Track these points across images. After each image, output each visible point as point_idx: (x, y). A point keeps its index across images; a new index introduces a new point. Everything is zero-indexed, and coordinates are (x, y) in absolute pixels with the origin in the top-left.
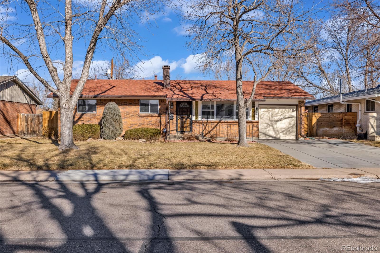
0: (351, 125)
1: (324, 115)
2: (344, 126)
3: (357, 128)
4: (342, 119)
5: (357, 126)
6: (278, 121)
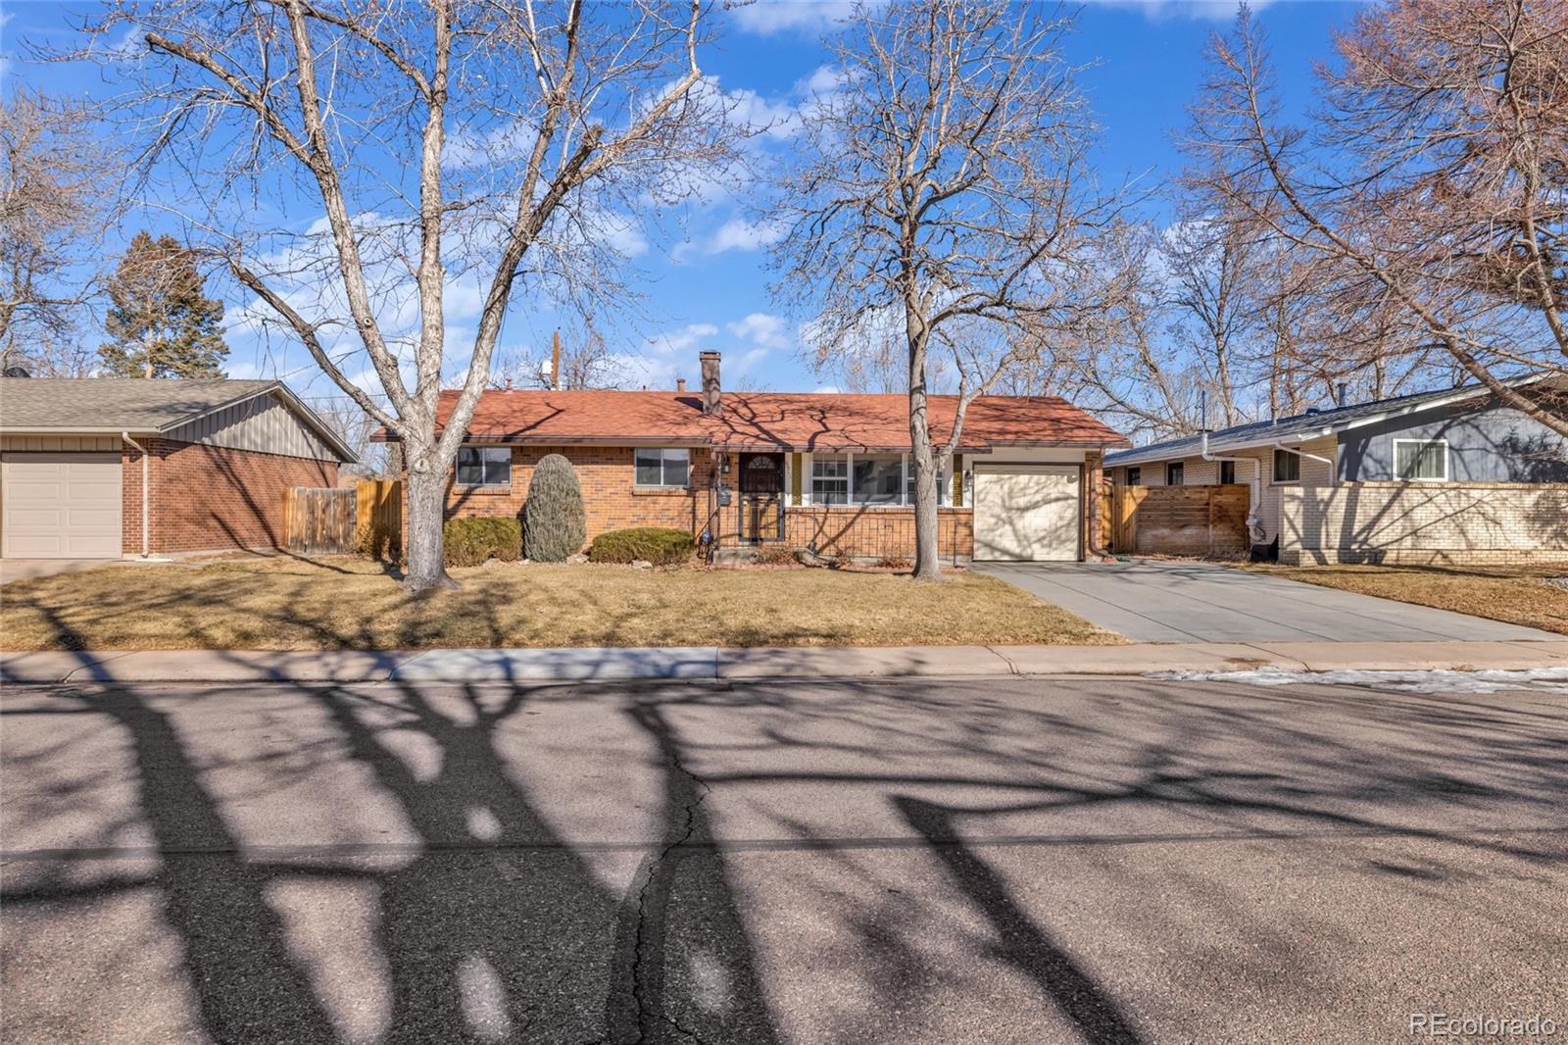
0: (1232, 521)
1: (1156, 493)
2: (1212, 523)
3: (1248, 529)
4: (1208, 504)
5: (1251, 522)
6: (1026, 509)
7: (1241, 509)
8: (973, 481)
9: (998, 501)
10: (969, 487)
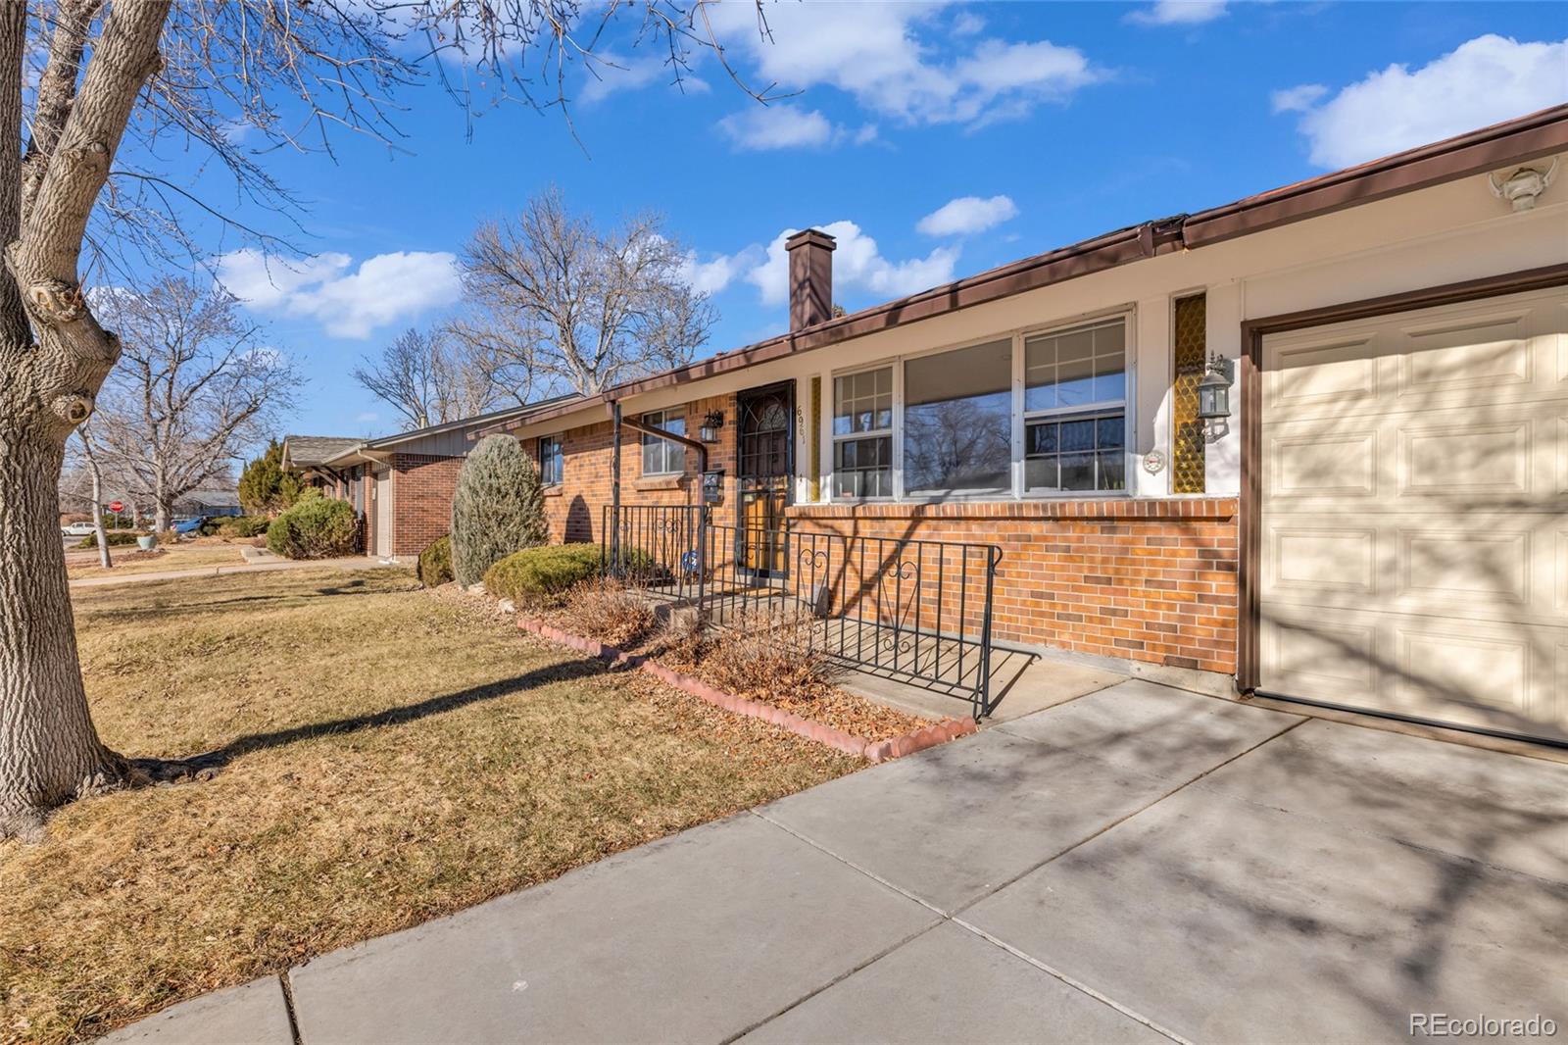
8: (1252, 401)
9: (1399, 470)
10: (1234, 419)
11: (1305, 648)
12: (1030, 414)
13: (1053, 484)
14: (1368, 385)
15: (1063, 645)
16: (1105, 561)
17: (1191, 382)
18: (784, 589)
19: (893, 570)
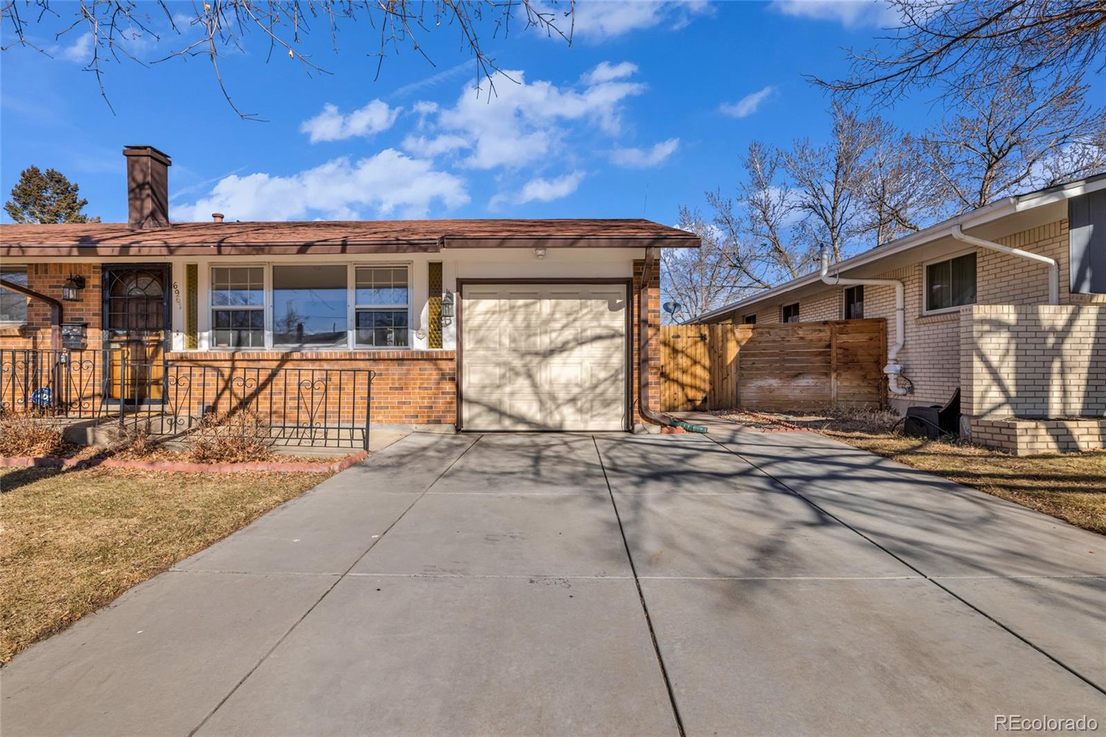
0: (862, 368)
1: (761, 334)
2: (835, 371)
3: (887, 379)
4: (829, 346)
5: (891, 369)
6: (550, 353)
7: (875, 352)
8: (460, 310)
9: (506, 341)
10: (454, 319)
11: (476, 409)
12: (358, 307)
13: (371, 343)
14: (497, 309)
15: (379, 421)
16: (400, 379)
17: (436, 300)
18: (163, 411)
19: (267, 391)
